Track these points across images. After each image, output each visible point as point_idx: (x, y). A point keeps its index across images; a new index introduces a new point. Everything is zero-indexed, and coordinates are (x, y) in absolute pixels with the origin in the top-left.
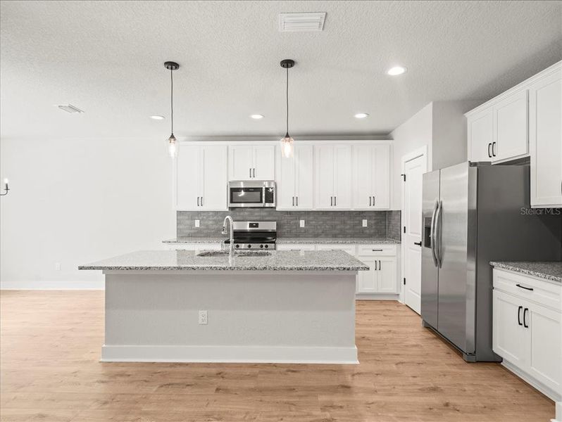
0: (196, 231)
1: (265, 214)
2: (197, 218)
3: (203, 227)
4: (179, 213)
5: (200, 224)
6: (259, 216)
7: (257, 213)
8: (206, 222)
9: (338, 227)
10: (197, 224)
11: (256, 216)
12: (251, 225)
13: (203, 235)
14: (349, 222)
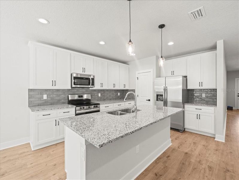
0: (44, 101)
1: (84, 91)
2: (44, 93)
3: (49, 99)
4: (30, 90)
5: (47, 97)
6: (82, 92)
7: (81, 90)
8: (51, 96)
9: (111, 96)
10: (45, 97)
11: (80, 92)
12: (79, 97)
13: (49, 104)
14: (114, 94)
